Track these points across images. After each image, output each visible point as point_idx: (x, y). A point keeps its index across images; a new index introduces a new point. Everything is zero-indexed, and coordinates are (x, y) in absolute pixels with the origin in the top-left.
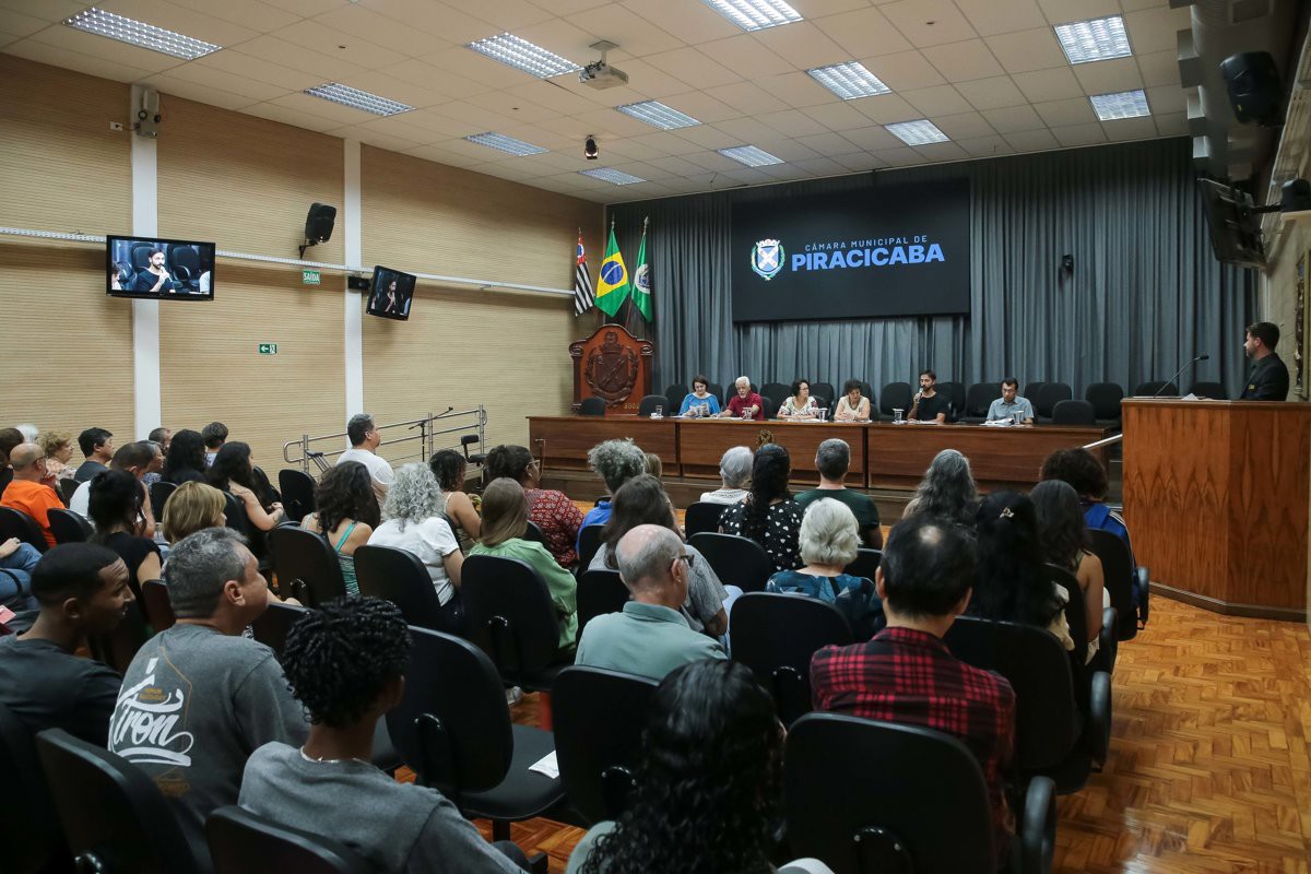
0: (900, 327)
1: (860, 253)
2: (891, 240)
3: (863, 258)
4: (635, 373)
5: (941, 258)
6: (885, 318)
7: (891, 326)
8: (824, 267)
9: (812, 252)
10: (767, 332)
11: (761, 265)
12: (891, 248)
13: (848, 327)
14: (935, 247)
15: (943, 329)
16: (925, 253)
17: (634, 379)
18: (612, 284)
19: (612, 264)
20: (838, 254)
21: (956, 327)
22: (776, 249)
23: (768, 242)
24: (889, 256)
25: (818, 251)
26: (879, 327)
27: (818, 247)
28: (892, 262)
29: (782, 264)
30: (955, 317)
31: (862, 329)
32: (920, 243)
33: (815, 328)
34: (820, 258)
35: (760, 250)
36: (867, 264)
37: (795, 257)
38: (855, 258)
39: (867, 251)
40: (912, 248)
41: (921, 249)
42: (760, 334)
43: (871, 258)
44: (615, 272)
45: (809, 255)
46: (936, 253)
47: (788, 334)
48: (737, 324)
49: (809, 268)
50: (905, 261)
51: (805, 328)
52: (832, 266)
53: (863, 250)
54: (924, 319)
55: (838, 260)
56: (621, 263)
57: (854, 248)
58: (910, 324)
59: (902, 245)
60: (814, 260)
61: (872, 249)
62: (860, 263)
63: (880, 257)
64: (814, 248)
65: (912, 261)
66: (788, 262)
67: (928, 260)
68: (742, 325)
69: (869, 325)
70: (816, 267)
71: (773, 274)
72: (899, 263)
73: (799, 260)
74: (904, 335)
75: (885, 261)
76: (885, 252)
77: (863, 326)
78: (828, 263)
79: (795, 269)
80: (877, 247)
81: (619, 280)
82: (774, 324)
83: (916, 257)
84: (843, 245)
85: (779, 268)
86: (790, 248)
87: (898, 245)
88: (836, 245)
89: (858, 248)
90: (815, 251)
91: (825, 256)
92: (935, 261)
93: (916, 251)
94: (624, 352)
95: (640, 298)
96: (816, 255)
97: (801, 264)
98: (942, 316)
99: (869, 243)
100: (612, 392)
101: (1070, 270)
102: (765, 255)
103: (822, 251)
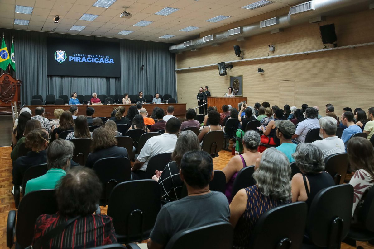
0: (101, 80)
1: (91, 59)
2: (100, 56)
3: (92, 60)
4: (15, 91)
5: (113, 63)
6: (98, 77)
7: (99, 79)
8: (80, 61)
9: (76, 56)
10: (59, 79)
11: (58, 58)
12: (100, 58)
13: (86, 79)
14: (111, 59)
15: (112, 81)
16: (109, 61)
17: (14, 93)
18: (4, 58)
19: (4, 51)
20: (84, 58)
21: (116, 80)
22: (64, 54)
23: (60, 51)
24: (99, 60)
25: (78, 56)
26: (96, 79)
27: (78, 55)
28: (100, 62)
29: (65, 59)
30: (116, 78)
31: (91, 80)
32: (108, 58)
33: (76, 79)
34: (78, 58)
35: (57, 53)
36: (93, 62)
37: (70, 57)
38: (89, 60)
39: (93, 58)
40: (105, 59)
41: (108, 59)
42: (56, 80)
43: (94, 60)
44: (5, 55)
45: (75, 57)
46: (112, 61)
47: (67, 80)
48: (48, 76)
49: (75, 61)
50: (103, 62)
51: (72, 79)
52: (82, 61)
53: (92, 58)
54: (108, 78)
55: (84, 59)
56: (7, 51)
57: (89, 57)
58: (104, 79)
59: (103, 58)
60: (77, 59)
61: (94, 58)
62: (91, 61)
63: (97, 60)
64: (77, 55)
65: (105, 62)
66: (68, 58)
67: (110, 63)
68: (50, 76)
69: (93, 79)
70: (77, 61)
71: (63, 61)
72: (102, 62)
73: (71, 58)
74: (102, 82)
75: (98, 62)
76: (98, 59)
77: (91, 79)
78: (81, 60)
79: (70, 60)
80: (96, 57)
81: (7, 57)
82: (62, 77)
83: (107, 61)
84: (86, 56)
85: (64, 60)
86: (68, 54)
87: (102, 58)
88: (83, 55)
89: (90, 57)
90: (77, 56)
91: (80, 58)
92: (111, 63)
93: (107, 60)
94: (11, 84)
95: (13, 65)
96: (77, 57)
97: (72, 59)
98: (112, 77)
99: (93, 56)
100: (7, 98)
101: (143, 69)
102: (59, 55)
103: (79, 56)
